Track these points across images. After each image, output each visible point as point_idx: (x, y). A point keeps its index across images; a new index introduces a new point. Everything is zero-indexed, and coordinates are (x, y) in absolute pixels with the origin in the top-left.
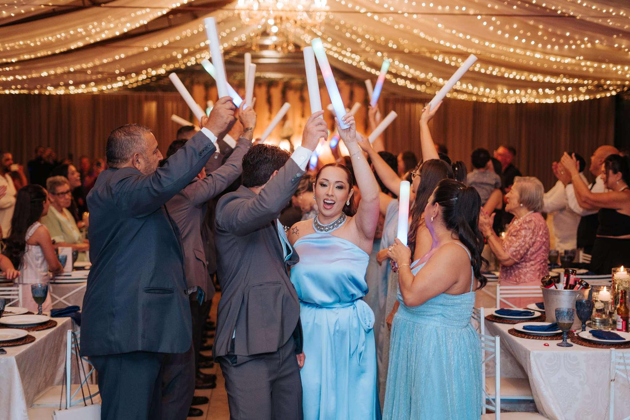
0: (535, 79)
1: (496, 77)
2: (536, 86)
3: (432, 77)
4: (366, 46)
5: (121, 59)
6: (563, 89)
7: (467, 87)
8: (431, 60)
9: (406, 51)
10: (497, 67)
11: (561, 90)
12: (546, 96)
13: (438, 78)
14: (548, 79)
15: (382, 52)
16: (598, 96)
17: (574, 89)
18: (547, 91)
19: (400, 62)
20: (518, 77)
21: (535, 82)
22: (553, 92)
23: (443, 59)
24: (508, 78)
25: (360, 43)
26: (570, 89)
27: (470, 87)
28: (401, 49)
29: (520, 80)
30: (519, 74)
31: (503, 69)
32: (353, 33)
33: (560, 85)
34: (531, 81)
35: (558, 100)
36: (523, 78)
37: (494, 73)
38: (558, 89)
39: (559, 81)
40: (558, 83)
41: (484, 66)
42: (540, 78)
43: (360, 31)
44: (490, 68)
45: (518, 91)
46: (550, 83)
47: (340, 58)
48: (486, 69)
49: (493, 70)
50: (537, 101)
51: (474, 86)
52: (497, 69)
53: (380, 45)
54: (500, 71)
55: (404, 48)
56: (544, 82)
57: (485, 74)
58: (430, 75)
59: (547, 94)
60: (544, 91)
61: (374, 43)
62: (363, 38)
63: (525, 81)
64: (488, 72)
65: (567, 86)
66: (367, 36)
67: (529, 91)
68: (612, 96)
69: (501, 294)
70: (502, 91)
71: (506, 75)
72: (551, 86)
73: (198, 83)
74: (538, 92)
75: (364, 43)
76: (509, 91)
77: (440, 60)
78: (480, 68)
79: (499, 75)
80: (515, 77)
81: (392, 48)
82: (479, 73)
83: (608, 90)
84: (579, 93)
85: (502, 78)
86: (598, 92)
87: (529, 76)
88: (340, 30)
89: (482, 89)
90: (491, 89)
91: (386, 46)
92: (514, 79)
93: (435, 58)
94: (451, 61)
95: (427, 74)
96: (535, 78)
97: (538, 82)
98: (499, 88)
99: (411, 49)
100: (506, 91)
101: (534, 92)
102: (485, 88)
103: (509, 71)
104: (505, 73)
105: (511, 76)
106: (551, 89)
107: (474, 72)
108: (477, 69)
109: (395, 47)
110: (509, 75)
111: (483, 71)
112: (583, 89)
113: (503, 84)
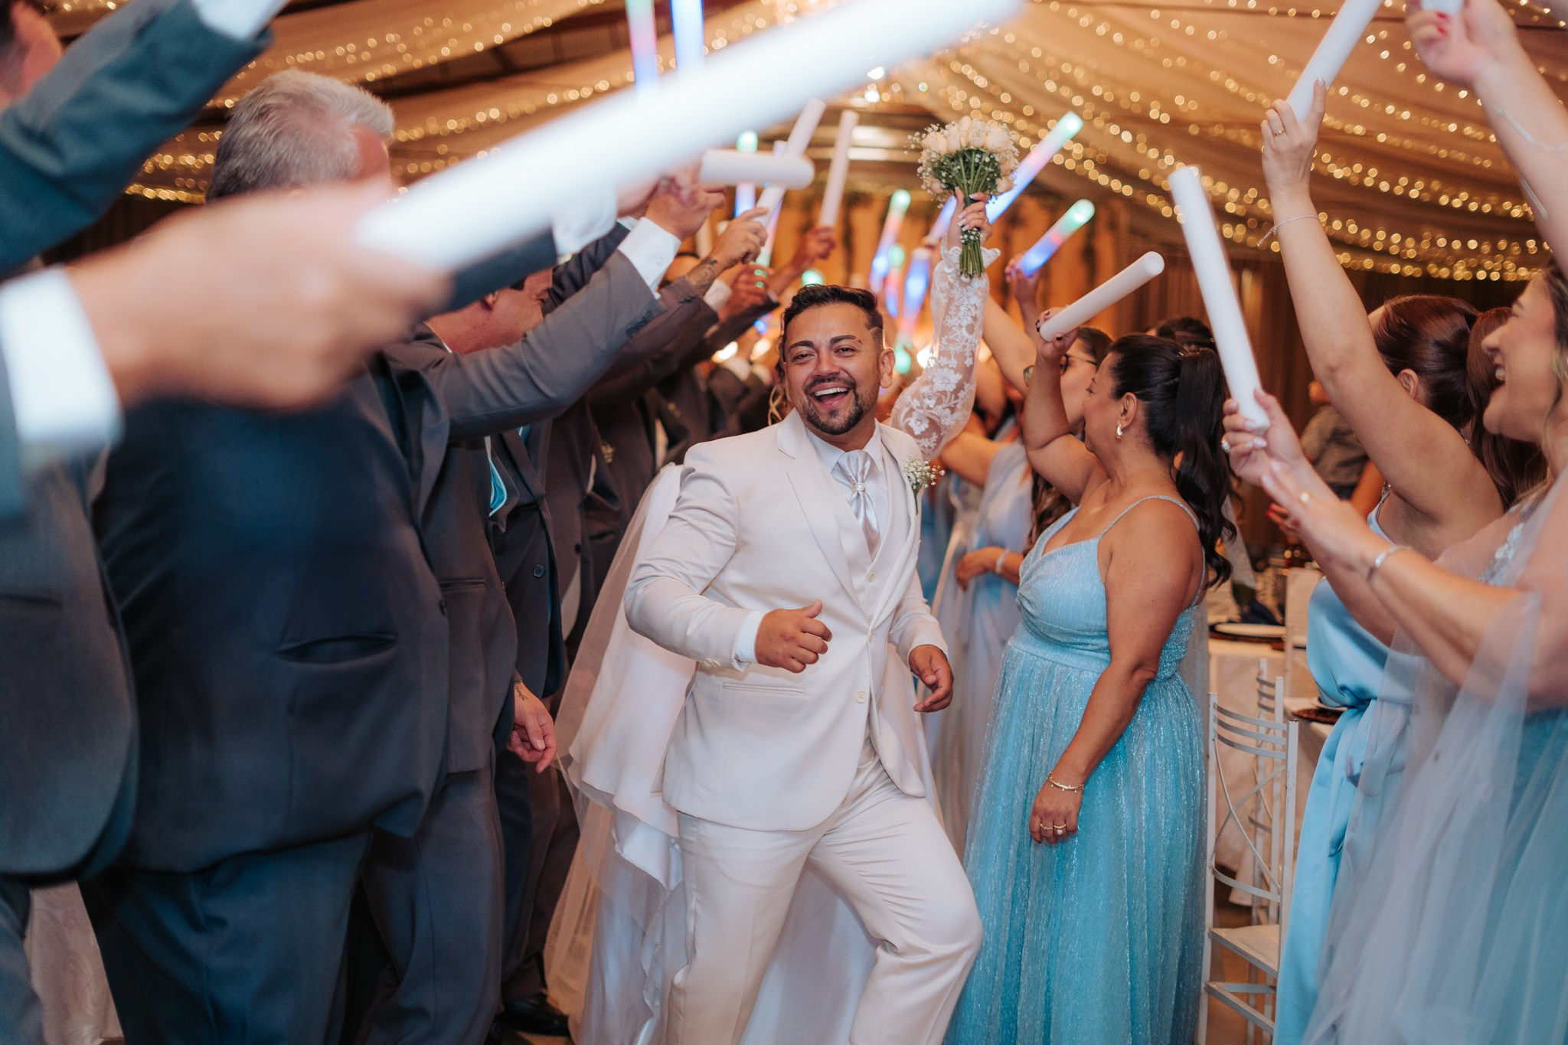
0: (1517, 213)
1: (1418, 203)
2: (1519, 230)
3: (1256, 199)
4: (1096, 115)
5: (490, 123)
7: (1345, 228)
9: (1194, 130)
10: (1421, 178)
15: (1133, 132)
19: (1176, 158)
20: (1473, 207)
21: (1516, 219)
24: (1449, 208)
27: (1353, 228)
28: (1180, 124)
29: (1479, 214)
30: (1475, 198)
31: (1436, 185)
32: (1064, 80)
34: (1508, 218)
36: (1487, 208)
37: (1414, 194)
41: (1389, 173)
43: (1080, 75)
44: (1404, 181)
45: (1473, 244)
48: (1394, 183)
49: (1411, 185)
51: (1361, 225)
52: (1420, 184)
53: (1128, 112)
54: (1426, 189)
55: (1189, 124)
57: (1390, 195)
58: (1252, 192)
61: (1114, 107)
62: (1086, 92)
63: (1492, 216)
64: (1399, 191)
66: (1097, 91)
67: (1502, 244)
70: (1433, 243)
71: (1444, 200)
74: (1524, 249)
75: (1090, 107)
76: (1449, 242)
78: (1378, 180)
79: (1426, 198)
80: (1466, 204)
81: (1158, 121)
82: (1375, 189)
85: (1433, 206)
87: (1500, 203)
88: (1032, 72)
89: (1381, 235)
90: (1404, 236)
91: (1144, 114)
92: (1464, 211)
98: (1426, 232)
99: (1206, 126)
100: (1442, 242)
102: (1389, 233)
103: (1451, 188)
104: (1440, 193)
105: (1457, 204)
107: (1361, 187)
108: (1369, 182)
109: (1165, 119)
110: (1451, 199)
111: (1384, 186)
113: (1436, 223)
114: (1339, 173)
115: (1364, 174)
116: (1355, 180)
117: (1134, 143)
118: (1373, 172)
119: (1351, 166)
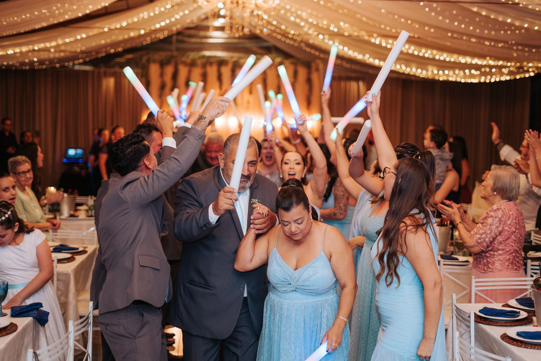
1: (428, 59)
2: (463, 67)
3: (369, 58)
4: (309, 29)
5: (82, 39)
6: (488, 70)
7: (401, 68)
8: (369, 43)
9: (346, 34)
10: (430, 50)
11: (485, 71)
12: (472, 76)
13: (375, 58)
14: (476, 61)
15: (323, 35)
16: (518, 77)
17: (498, 70)
18: (473, 71)
19: (339, 44)
20: (448, 59)
21: (463, 63)
22: (478, 73)
23: (380, 42)
24: (439, 60)
25: (304, 27)
26: (494, 70)
27: (404, 67)
28: (341, 32)
29: (450, 62)
30: (449, 56)
31: (435, 52)
32: (298, 16)
33: (485, 66)
34: (460, 63)
35: (483, 80)
36: (452, 60)
37: (426, 55)
38: (483, 70)
39: (485, 63)
40: (484, 65)
41: (418, 48)
42: (468, 60)
43: (304, 15)
44: (423, 51)
45: (446, 72)
46: (476, 64)
47: (283, 39)
48: (420, 51)
49: (426, 52)
50: (463, 81)
51: (407, 66)
52: (429, 52)
53: (322, 28)
54: (432, 54)
55: (344, 32)
56: (471, 64)
57: (418, 56)
58: (367, 56)
59: (473, 74)
60: (470, 72)
61: (317, 26)
62: (306, 21)
63: (454, 62)
64: (421, 54)
65: (491, 67)
66: (310, 20)
67: (457, 72)
68: (530, 77)
69: (476, 286)
70: (432, 72)
71: (437, 57)
72: (477, 67)
73: (154, 61)
74: (465, 73)
75: (307, 26)
76: (438, 71)
77: (377, 42)
78: (414, 51)
79: (431, 57)
80: (445, 58)
81: (333, 31)
82: (412, 55)
83: (528, 71)
84: (502, 74)
85: (434, 59)
86: (519, 73)
87: (458, 58)
88: (285, 14)
89: (414, 70)
90: (422, 70)
91: (328, 29)
92: (444, 61)
93: (373, 40)
94: (387, 43)
95: (364, 55)
96: (463, 60)
97: (466, 64)
98: (430, 68)
99: (351, 32)
100: (436, 72)
101: (462, 73)
102: (417, 69)
103: (440, 53)
104: (436, 55)
105: (442, 58)
106: (476, 70)
107: (407, 54)
108: (410, 52)
109: (336, 30)
110: (440, 56)
111: (416, 53)
112: (505, 71)
113: (434, 65)
115: (409, 48)
116: (405, 51)
117: (324, 39)
118: (412, 48)
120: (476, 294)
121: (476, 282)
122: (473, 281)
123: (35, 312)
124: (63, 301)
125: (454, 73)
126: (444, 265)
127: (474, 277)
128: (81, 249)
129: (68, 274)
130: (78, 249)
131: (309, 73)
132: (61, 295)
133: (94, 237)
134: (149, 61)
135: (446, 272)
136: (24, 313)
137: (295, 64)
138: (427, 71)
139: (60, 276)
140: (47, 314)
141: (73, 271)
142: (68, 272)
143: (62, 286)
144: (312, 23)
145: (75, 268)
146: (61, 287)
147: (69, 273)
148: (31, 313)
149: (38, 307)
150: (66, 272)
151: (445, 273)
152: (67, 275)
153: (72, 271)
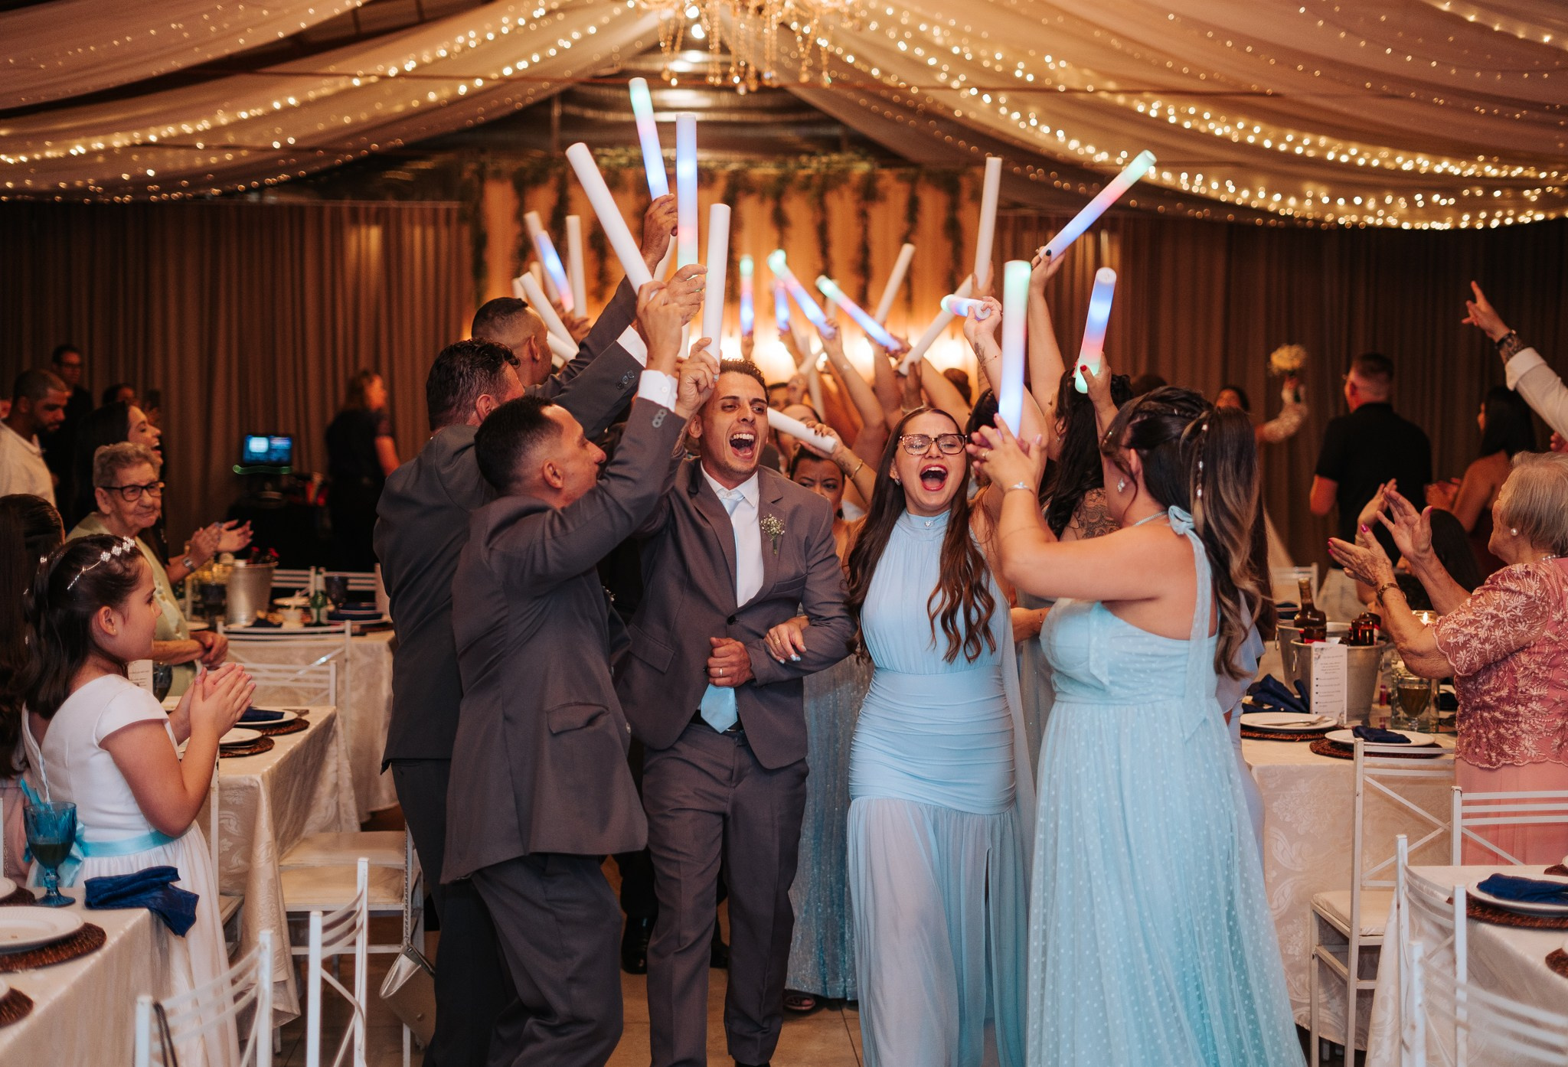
0: (1408, 166)
1: (1303, 160)
2: (1407, 184)
4: (952, 76)
5: (287, 109)
6: (1479, 193)
7: (1223, 188)
8: (1127, 115)
9: (1062, 88)
10: (1309, 134)
11: (1472, 195)
12: (1437, 213)
14: (1444, 166)
17: (1509, 193)
18: (1436, 198)
19: (1040, 120)
20: (1361, 161)
21: (1407, 172)
22: (1452, 201)
23: (1163, 109)
24: (1336, 165)
25: (936, 69)
26: (1498, 194)
27: (1231, 187)
28: (1048, 82)
29: (1367, 167)
30: (1366, 152)
31: (1323, 141)
32: (920, 40)
33: (1473, 181)
34: (1398, 172)
35: (1465, 222)
36: (1375, 163)
37: (1299, 150)
38: (1466, 193)
39: (1470, 172)
40: (1468, 178)
41: (1273, 131)
42: (1424, 163)
43: (938, 35)
44: (1290, 137)
45: (1357, 201)
46: (1446, 175)
47: (876, 107)
48: (1279, 138)
49: (1298, 141)
50: (1406, 226)
51: (1239, 187)
52: (1307, 140)
53: (990, 73)
54: (1314, 145)
55: (1057, 81)
56: (1430, 174)
57: (1273, 152)
59: (1436, 207)
60: (1427, 200)
61: (975, 66)
62: (944, 52)
63: (1381, 171)
64: (1282, 147)
65: (1489, 184)
66: (956, 50)
67: (1388, 199)
69: (1465, 816)
70: (1316, 199)
71: (1330, 156)
72: (1448, 185)
73: (498, 175)
74: (1412, 204)
75: (947, 67)
76: (1333, 199)
77: (1153, 114)
78: (1264, 135)
79: (1311, 153)
80: (1354, 159)
81: (1023, 80)
82: (1257, 149)
84: (1522, 205)
85: (1319, 162)
87: (1392, 158)
88: (881, 31)
90: (1285, 196)
91: (1008, 74)
92: (1351, 167)
93: (1141, 108)
95: (1114, 154)
96: (1408, 163)
97: (1414, 173)
98: (1309, 189)
99: (1075, 85)
100: (1326, 201)
101: (1403, 203)
102: (1270, 192)
103: (1340, 145)
104: (1327, 149)
105: (1345, 159)
106: (1445, 194)
107: (1242, 146)
108: (1251, 139)
109: (1030, 78)
110: (1339, 153)
111: (1267, 144)
112: (1532, 195)
113: (1321, 181)
114: (1218, 132)
115: (1248, 129)
116: (1235, 138)
117: (995, 103)
118: (1257, 129)
119: (1233, 124)
120: (1465, 839)
121: (1466, 803)
122: (1457, 799)
123: (158, 894)
124: (239, 867)
125: (1381, 203)
126: (1366, 754)
127: (1460, 788)
128: (289, 716)
129: (252, 787)
130: (281, 715)
131: (954, 206)
132: (232, 850)
133: (328, 682)
134: (481, 176)
135: (1373, 777)
136: (124, 896)
137: (913, 181)
138: (1301, 197)
139: (227, 793)
140: (192, 899)
141: (267, 778)
142: (251, 780)
143: (233, 822)
144: (961, 56)
145: (272, 770)
146: (233, 828)
147: (254, 784)
148: (143, 897)
149: (164, 878)
150: (247, 783)
151: (1369, 780)
152: (251, 791)
153: (263, 778)
